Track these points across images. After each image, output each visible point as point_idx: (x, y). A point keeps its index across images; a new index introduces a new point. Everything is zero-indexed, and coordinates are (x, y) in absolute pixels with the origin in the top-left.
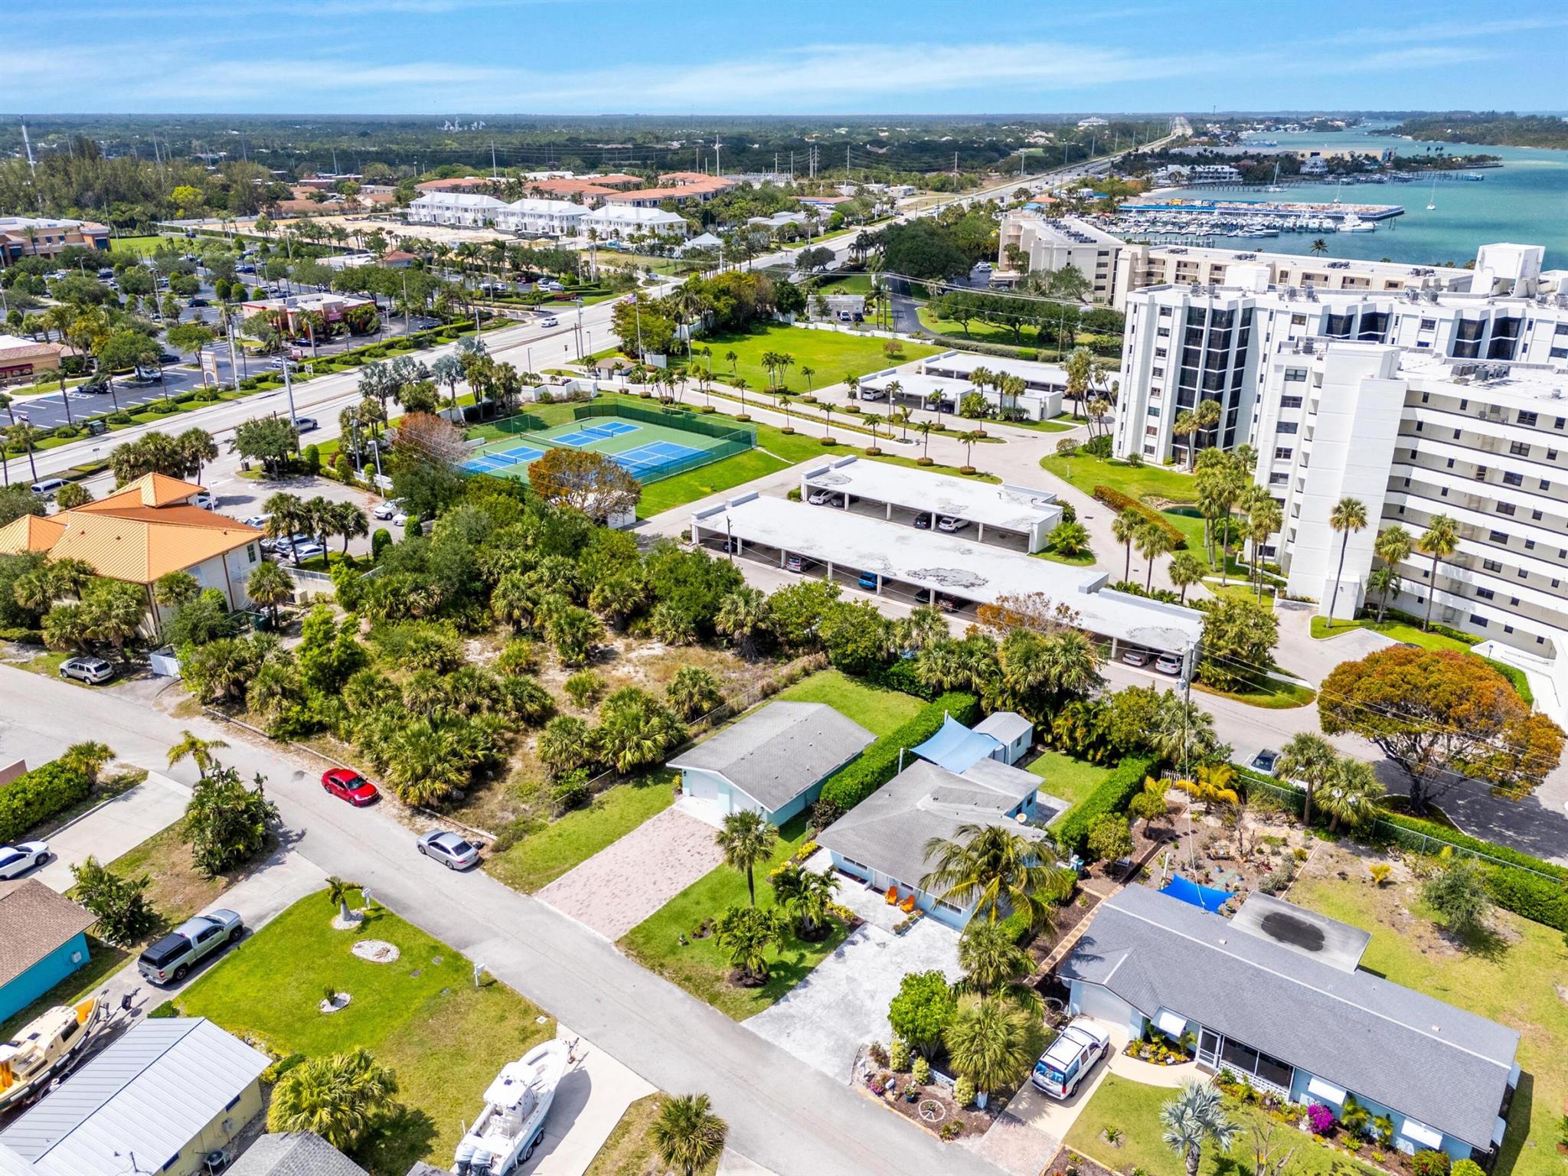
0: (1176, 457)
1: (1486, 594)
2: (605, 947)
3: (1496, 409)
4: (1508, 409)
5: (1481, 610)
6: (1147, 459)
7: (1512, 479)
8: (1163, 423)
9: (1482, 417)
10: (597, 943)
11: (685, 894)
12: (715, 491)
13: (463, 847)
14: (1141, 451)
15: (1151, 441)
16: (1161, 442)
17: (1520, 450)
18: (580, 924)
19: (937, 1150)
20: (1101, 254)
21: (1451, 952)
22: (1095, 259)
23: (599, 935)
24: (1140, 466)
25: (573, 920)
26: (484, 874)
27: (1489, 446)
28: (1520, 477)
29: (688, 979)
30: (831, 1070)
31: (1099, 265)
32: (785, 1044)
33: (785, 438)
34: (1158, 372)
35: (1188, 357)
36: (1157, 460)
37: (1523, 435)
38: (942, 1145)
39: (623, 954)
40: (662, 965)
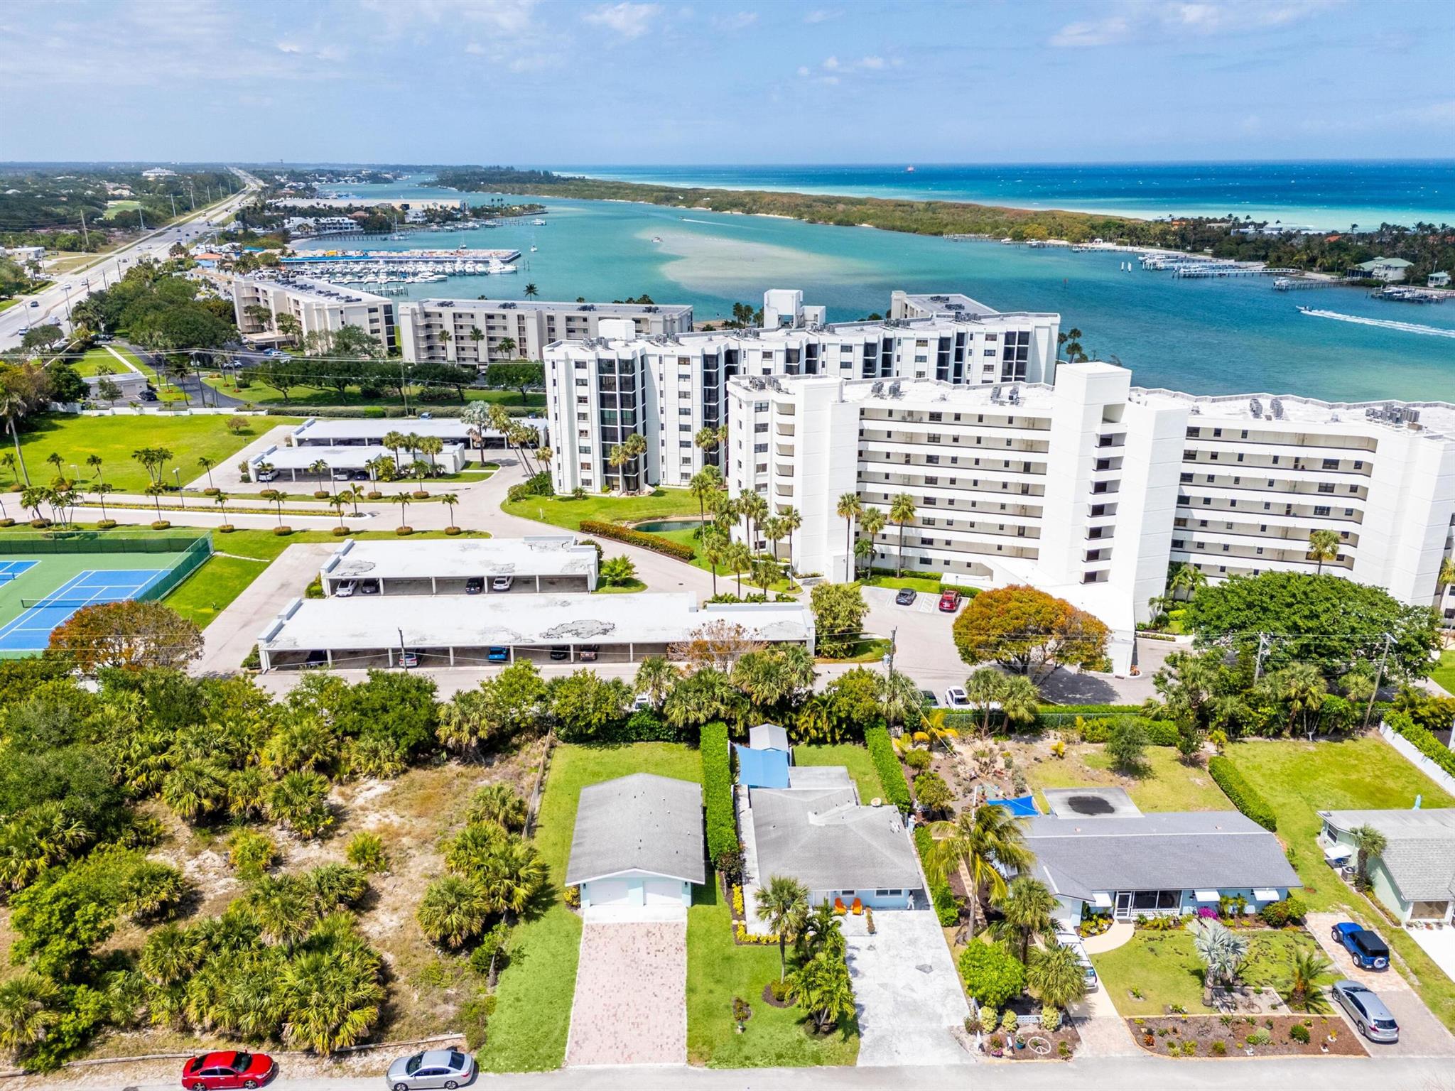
0: (609, 484)
1: (927, 542)
2: (683, 1072)
3: (911, 413)
4: (919, 412)
5: (930, 553)
6: (589, 490)
7: (931, 459)
8: (595, 458)
9: (904, 420)
10: (674, 1072)
11: (691, 990)
12: (218, 609)
13: (457, 1061)
14: (579, 485)
15: (586, 475)
16: (596, 474)
17: (934, 439)
18: (637, 1065)
19: (1072, 1070)
20: (371, 311)
21: (1133, 782)
22: (367, 316)
23: (666, 1065)
24: (585, 498)
25: (628, 1066)
26: (491, 1074)
27: (910, 439)
28: (937, 458)
29: (779, 1056)
30: (955, 1060)
31: (372, 321)
32: (902, 1061)
33: (229, 537)
34: (583, 416)
35: (604, 401)
36: (595, 490)
37: (935, 429)
38: (1070, 1064)
39: (706, 1068)
40: (747, 1058)
